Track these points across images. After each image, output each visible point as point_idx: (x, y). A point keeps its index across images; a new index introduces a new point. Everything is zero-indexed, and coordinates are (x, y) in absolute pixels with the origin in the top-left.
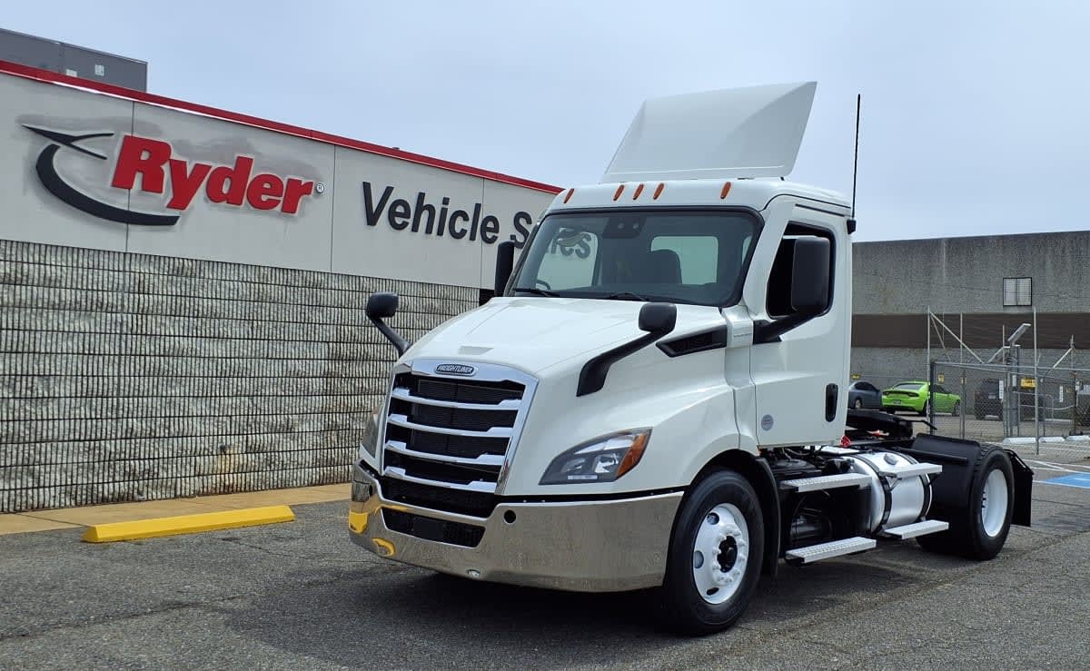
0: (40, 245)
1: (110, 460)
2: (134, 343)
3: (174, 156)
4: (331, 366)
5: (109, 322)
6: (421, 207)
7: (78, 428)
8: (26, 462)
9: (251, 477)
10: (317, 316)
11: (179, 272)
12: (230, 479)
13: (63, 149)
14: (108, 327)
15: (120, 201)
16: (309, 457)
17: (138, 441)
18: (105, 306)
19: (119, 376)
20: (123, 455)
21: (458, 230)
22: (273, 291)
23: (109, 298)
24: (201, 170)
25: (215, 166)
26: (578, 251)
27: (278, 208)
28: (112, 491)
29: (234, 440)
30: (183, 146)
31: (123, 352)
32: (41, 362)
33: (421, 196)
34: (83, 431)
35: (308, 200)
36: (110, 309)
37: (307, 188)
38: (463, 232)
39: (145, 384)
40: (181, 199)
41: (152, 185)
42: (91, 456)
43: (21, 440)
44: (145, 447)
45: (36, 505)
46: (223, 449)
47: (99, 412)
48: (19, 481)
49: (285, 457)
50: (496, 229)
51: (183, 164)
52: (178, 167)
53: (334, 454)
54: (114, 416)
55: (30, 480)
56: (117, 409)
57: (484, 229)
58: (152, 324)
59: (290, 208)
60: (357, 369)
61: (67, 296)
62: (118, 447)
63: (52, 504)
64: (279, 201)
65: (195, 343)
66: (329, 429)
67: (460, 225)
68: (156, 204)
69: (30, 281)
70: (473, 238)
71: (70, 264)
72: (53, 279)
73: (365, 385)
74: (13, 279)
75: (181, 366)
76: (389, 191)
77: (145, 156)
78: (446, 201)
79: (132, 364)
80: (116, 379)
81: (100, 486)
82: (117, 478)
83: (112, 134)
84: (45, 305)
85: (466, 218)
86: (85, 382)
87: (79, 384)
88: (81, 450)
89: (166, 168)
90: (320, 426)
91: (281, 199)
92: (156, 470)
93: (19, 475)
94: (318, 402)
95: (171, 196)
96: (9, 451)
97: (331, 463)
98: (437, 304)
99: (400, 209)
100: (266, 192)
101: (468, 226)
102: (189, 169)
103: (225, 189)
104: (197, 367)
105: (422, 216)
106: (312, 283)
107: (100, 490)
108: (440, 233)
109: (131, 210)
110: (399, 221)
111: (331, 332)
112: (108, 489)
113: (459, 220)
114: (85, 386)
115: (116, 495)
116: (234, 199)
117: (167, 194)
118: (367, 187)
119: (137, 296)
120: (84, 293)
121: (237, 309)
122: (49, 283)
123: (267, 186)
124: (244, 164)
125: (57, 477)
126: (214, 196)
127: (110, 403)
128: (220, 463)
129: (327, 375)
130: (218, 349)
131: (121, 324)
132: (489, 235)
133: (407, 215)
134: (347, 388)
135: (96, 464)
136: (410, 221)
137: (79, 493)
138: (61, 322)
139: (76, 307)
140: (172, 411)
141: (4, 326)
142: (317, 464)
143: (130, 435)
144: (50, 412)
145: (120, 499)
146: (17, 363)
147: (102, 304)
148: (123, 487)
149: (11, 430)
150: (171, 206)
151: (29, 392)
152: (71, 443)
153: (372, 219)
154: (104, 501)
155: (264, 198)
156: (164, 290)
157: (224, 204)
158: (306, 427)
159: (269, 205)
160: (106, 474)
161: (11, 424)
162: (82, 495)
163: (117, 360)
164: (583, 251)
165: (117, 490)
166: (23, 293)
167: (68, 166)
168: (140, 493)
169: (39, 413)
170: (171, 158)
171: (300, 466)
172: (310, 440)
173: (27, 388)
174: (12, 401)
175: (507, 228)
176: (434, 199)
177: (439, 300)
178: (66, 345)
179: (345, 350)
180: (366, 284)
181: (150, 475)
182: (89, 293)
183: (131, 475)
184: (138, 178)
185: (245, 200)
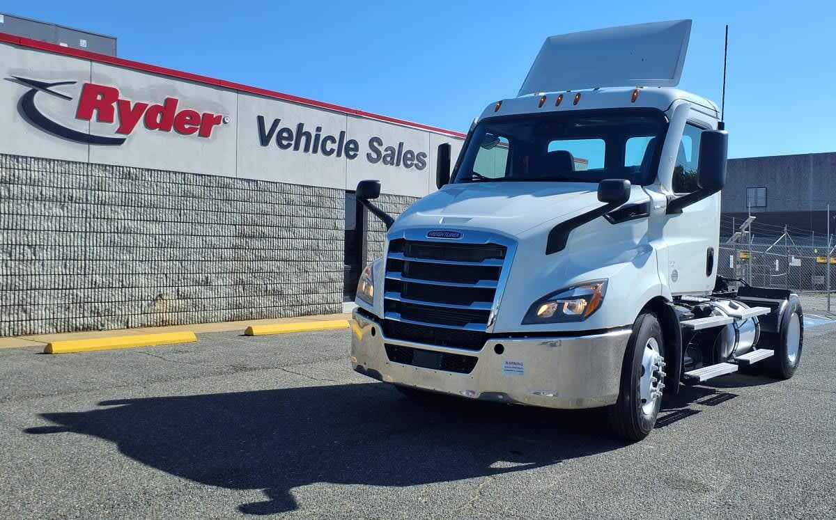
0: (27, 157)
1: (81, 304)
2: (96, 225)
3: (121, 97)
4: (238, 241)
5: (77, 210)
6: (300, 133)
7: (57, 281)
8: (21, 303)
9: (182, 316)
10: (227, 207)
11: (127, 176)
12: (167, 317)
13: (40, 92)
14: (77, 213)
15: (82, 127)
16: (223, 302)
17: (100, 290)
18: (74, 199)
19: (85, 246)
20: (89, 299)
21: (328, 149)
22: (197, 191)
23: (77, 193)
24: (140, 107)
25: (151, 104)
26: (416, 165)
27: (197, 133)
28: (82, 323)
29: (169, 290)
30: (127, 90)
31: (88, 230)
32: (30, 236)
33: (300, 126)
34: (61, 282)
35: (219, 128)
36: (79, 201)
37: (218, 120)
38: (332, 151)
39: (104, 252)
40: (127, 127)
41: (105, 117)
42: (67, 300)
43: (17, 288)
44: (104, 294)
45: (28, 333)
46: (161, 295)
47: (72, 270)
48: (16, 316)
49: (206, 302)
50: (356, 149)
51: (128, 103)
52: (124, 105)
53: (241, 300)
54: (83, 273)
55: (24, 314)
56: (85, 269)
57: (347, 149)
58: (109, 211)
59: (205, 133)
60: (257, 243)
61: (47, 191)
62: (86, 294)
63: (40, 331)
64: (197, 129)
65: (139, 225)
66: (237, 283)
67: (329, 145)
68: (109, 130)
69: (20, 182)
70: (339, 155)
71: (48, 170)
72: (37, 180)
73: (263, 254)
74: (8, 180)
75: (128, 240)
76: (276, 122)
77: (99, 97)
78: (319, 129)
79: (95, 238)
80: (83, 248)
81: (74, 320)
82: (86, 315)
83: (75, 82)
84: (31, 198)
85: (333, 141)
86: (61, 250)
87: (57, 251)
88: (60, 295)
89: (115, 105)
90: (231, 281)
91: (199, 127)
92: (113, 310)
93: (16, 311)
94: (229, 266)
95: (118, 126)
96: (8, 295)
97: (238, 307)
98: (314, 200)
99: (285, 135)
100: (188, 123)
101: (335, 146)
102: (132, 106)
103: (158, 121)
104: (141, 240)
105: (302, 139)
106: (223, 184)
107: (74, 322)
108: (315, 151)
109: (91, 134)
110: (285, 143)
111: (238, 218)
112: (79, 322)
113: (329, 142)
114: (61, 253)
116: (164, 127)
117: (116, 124)
118: (261, 119)
119: (97, 192)
120: (59, 190)
122: (33, 183)
123: (188, 118)
124: (171, 103)
125: (43, 313)
126: (150, 124)
127: (79, 264)
128: (159, 305)
129: (235, 248)
130: (154, 228)
131: (86, 211)
132: (351, 153)
133: (290, 138)
134: (250, 255)
135: (71, 306)
136: (293, 142)
137: (59, 324)
138: (43, 210)
139: (53, 199)
140: (124, 270)
141: (2, 211)
142: (230, 307)
143: (94, 286)
144: (37, 269)
145: (86, 328)
146: (12, 237)
147: (72, 197)
148: (91, 321)
149: (9, 282)
150: (119, 131)
151: (22, 256)
152: (52, 291)
153: (265, 140)
154: (77, 329)
155: (187, 126)
156: (115, 189)
157: (157, 130)
158: (220, 282)
159: (190, 131)
160: (78, 312)
161: (9, 277)
162: (61, 325)
163: (84, 235)
164: (421, 165)
165: (86, 322)
166: (15, 189)
167: (43, 102)
168: (102, 325)
169: (29, 271)
170: (119, 98)
171: (216, 308)
172: (223, 291)
173: (20, 254)
174: (9, 262)
175: (364, 149)
176: (309, 128)
177: (316, 197)
178: (47, 225)
179: (247, 230)
180: (262, 185)
181: (109, 313)
182: (62, 190)
183: (95, 312)
184: (95, 113)
185: (172, 128)
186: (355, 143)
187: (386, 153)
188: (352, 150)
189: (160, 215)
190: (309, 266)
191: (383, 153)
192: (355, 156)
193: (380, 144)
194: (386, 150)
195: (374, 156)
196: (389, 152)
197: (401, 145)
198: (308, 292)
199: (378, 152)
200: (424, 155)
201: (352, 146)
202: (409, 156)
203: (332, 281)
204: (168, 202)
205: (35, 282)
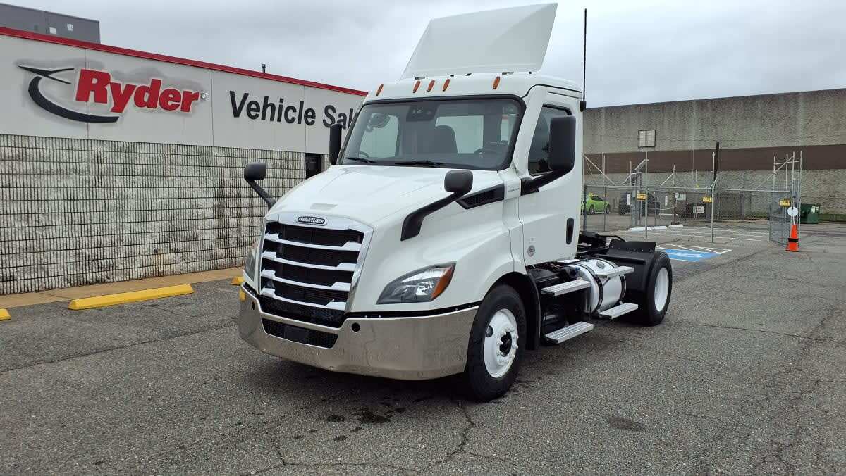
0: (35, 137)
1: (88, 260)
2: (98, 193)
3: (113, 80)
4: (218, 202)
5: (81, 181)
6: (266, 105)
7: (68, 242)
8: (39, 263)
9: (174, 267)
10: (207, 172)
11: (122, 150)
12: (161, 268)
13: (44, 79)
14: (81, 184)
15: (82, 108)
16: (208, 254)
17: (105, 248)
18: (78, 171)
19: (90, 212)
20: (96, 257)
21: (290, 118)
22: (179, 159)
23: (80, 167)
24: (130, 88)
25: (138, 85)
27: (179, 108)
28: (91, 277)
29: (162, 246)
30: (117, 74)
31: (91, 198)
32: (43, 206)
33: (266, 98)
34: (72, 244)
35: (197, 104)
36: (82, 173)
37: (196, 96)
38: (294, 119)
39: (106, 216)
40: (119, 106)
41: (101, 98)
42: (78, 259)
43: (35, 251)
44: (109, 252)
45: (47, 287)
46: (156, 251)
47: (80, 233)
48: (36, 274)
49: (193, 254)
50: (314, 117)
51: (118, 86)
52: (116, 87)
53: (223, 252)
54: (89, 235)
55: (43, 273)
56: (91, 231)
57: (306, 117)
58: (108, 181)
59: (186, 108)
60: (234, 202)
61: (55, 166)
62: (93, 252)
63: (57, 286)
64: (179, 105)
65: (134, 191)
66: (218, 237)
67: (291, 114)
68: (105, 109)
69: (31, 158)
70: (299, 122)
71: (54, 148)
72: (45, 157)
73: (239, 211)
74: (21, 158)
75: (127, 204)
76: (246, 96)
77: (95, 81)
78: (282, 101)
79: (98, 205)
80: (88, 214)
81: (84, 275)
82: (94, 270)
83: (73, 69)
84: (42, 172)
85: (294, 110)
86: (70, 216)
87: (67, 218)
88: (71, 255)
89: (108, 88)
90: (213, 236)
91: (181, 104)
92: (117, 265)
93: (36, 270)
94: (211, 222)
95: (113, 105)
96: (28, 257)
97: (222, 257)
98: (280, 163)
99: (254, 107)
100: (171, 100)
101: (296, 115)
102: (123, 88)
103: (146, 99)
104: (137, 205)
105: (268, 110)
106: (203, 153)
108: (279, 120)
109: (89, 114)
110: (253, 114)
111: (216, 182)
112: (89, 277)
113: (291, 111)
114: (70, 219)
115: (95, 280)
116: (152, 104)
117: (110, 103)
118: (232, 94)
119: (97, 165)
121: (159, 170)
122: (45, 159)
123: (171, 96)
124: (156, 84)
125: (57, 270)
126: (139, 103)
127: (86, 227)
128: (153, 259)
129: (215, 207)
130: (149, 193)
131: (89, 181)
132: (310, 120)
133: (258, 110)
134: (228, 213)
135: (81, 263)
136: (260, 113)
137: (72, 279)
138: (52, 181)
139: (60, 173)
140: (124, 230)
142: (213, 257)
143: (100, 245)
144: (51, 234)
145: (98, 282)
147: (76, 170)
148: (98, 275)
149: (28, 245)
150: (113, 110)
151: (37, 223)
152: (65, 252)
153: (237, 113)
154: (88, 283)
155: (170, 103)
156: (113, 161)
157: (146, 107)
158: (204, 237)
159: (174, 107)
160: (87, 268)
161: (28, 242)
162: (74, 280)
163: (88, 203)
165: (95, 277)
166: (28, 166)
167: (48, 89)
168: (108, 278)
169: (44, 235)
170: (112, 81)
171: (203, 260)
172: (208, 244)
173: (35, 221)
174: (27, 229)
175: (320, 116)
176: (273, 100)
177: (281, 160)
178: (57, 195)
179: (225, 191)
180: (236, 152)
181: (114, 267)
182: (68, 164)
183: (102, 268)
184: (92, 94)
185: (158, 105)
186: (313, 111)
187: (339, 119)
188: (311, 117)
189: (151, 182)
191: (337, 119)
192: (313, 122)
193: (334, 111)
194: (340, 116)
195: (330, 121)
196: (342, 118)
197: (352, 111)
199: (332, 118)
201: (310, 114)
205: (50, 244)
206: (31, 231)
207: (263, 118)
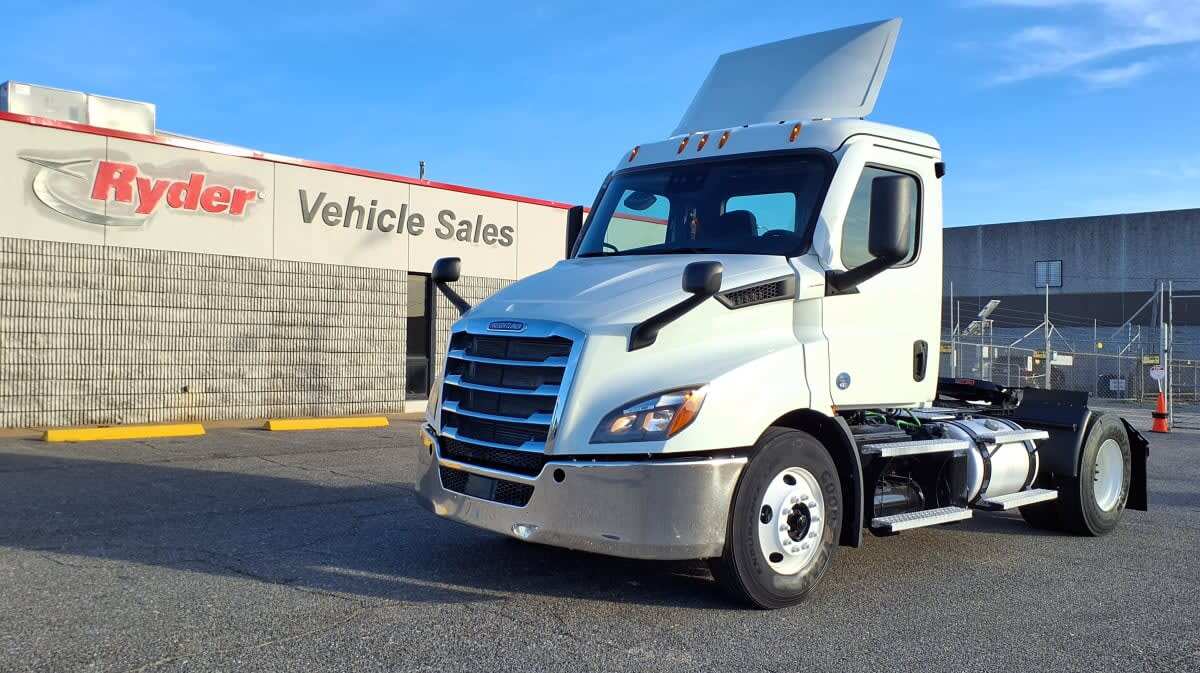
0: (38, 241)
1: (96, 396)
2: (112, 311)
3: (140, 175)
4: (276, 331)
5: (93, 296)
6: (350, 207)
7: (71, 370)
8: (33, 393)
9: (209, 411)
10: (262, 291)
11: (147, 259)
12: (193, 412)
14: (92, 299)
16: (258, 397)
17: (118, 381)
18: (89, 284)
19: (102, 334)
20: (106, 391)
21: (386, 225)
22: (224, 273)
23: (92, 279)
24: (161, 186)
25: (173, 181)
26: (501, 242)
27: (227, 211)
28: (98, 416)
29: (195, 382)
30: (147, 168)
31: (104, 317)
32: (42, 324)
33: (351, 200)
34: (75, 373)
35: (254, 205)
36: (94, 287)
37: (251, 196)
38: (391, 226)
39: (122, 341)
40: (147, 205)
41: (123, 195)
42: (82, 391)
43: (29, 378)
44: (122, 386)
46: (185, 390)
47: (88, 360)
48: (28, 406)
49: (238, 396)
50: (422, 223)
51: (147, 181)
52: (143, 184)
53: (280, 395)
54: (99, 363)
55: (37, 406)
56: (101, 358)
57: (410, 224)
58: (126, 297)
59: (237, 208)
60: (298, 332)
61: (60, 277)
62: (103, 385)
64: (227, 206)
65: (161, 311)
66: (274, 377)
67: (388, 221)
69: (31, 267)
70: (400, 231)
71: (61, 254)
72: (49, 265)
73: (306, 344)
74: (19, 265)
75: (151, 327)
76: (322, 196)
77: (116, 175)
78: (374, 203)
79: (114, 326)
80: (99, 336)
81: (90, 413)
82: (102, 407)
83: (90, 161)
84: (43, 284)
85: (393, 215)
86: (75, 338)
87: (71, 340)
88: (74, 386)
89: (134, 184)
90: (267, 375)
91: (229, 204)
92: (133, 403)
93: (28, 401)
94: (265, 357)
95: (139, 203)
96: (19, 385)
97: (277, 403)
98: (368, 284)
99: (333, 210)
100: (217, 199)
101: (395, 222)
102: (153, 184)
103: (182, 198)
104: (163, 329)
105: (353, 214)
106: (257, 267)
108: (370, 227)
109: (108, 215)
110: (332, 219)
111: (276, 304)
112: (95, 415)
113: (387, 217)
114: (76, 341)
115: (102, 421)
116: (190, 204)
117: (135, 201)
118: (302, 193)
119: (113, 277)
120: (73, 275)
122: (47, 268)
123: (217, 195)
124: (197, 181)
125: (56, 403)
126: (173, 202)
127: (95, 353)
128: (183, 398)
129: (273, 337)
130: (181, 315)
131: (103, 297)
132: (415, 229)
133: (339, 214)
134: (290, 346)
135: (86, 397)
136: (342, 219)
137: (74, 416)
138: (56, 296)
139: (67, 285)
140: (145, 360)
142: (266, 402)
143: (111, 377)
145: (108, 422)
147: (87, 282)
148: (107, 414)
150: (139, 211)
151: (33, 344)
152: (66, 381)
153: (307, 218)
154: (93, 423)
155: (215, 204)
156: (135, 272)
157: (182, 208)
158: (256, 375)
159: (220, 208)
160: (94, 404)
161: (21, 366)
162: (76, 418)
163: (100, 323)
164: (506, 241)
165: (103, 415)
166: (27, 276)
168: (120, 418)
169: (42, 359)
170: (138, 176)
171: (250, 403)
172: (259, 384)
173: (31, 341)
175: (431, 222)
176: (363, 201)
177: (372, 281)
178: (59, 310)
179: (287, 317)
180: (305, 268)
181: (129, 406)
182: (77, 275)
183: (112, 405)
184: (111, 192)
185: (199, 205)
186: (420, 217)
187: (460, 227)
188: (417, 225)
189: (183, 300)
190: (363, 359)
191: (457, 228)
192: (420, 232)
193: (452, 216)
194: (461, 224)
195: (445, 231)
196: (465, 227)
197: (480, 218)
198: (360, 388)
199: (450, 227)
200: (511, 230)
201: (416, 221)
202: (491, 230)
203: (390, 376)
204: (194, 286)
205: (47, 371)
206: (25, 354)
207: (346, 225)
